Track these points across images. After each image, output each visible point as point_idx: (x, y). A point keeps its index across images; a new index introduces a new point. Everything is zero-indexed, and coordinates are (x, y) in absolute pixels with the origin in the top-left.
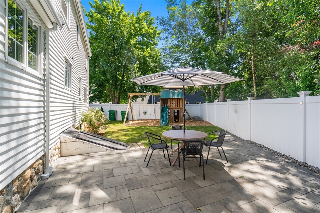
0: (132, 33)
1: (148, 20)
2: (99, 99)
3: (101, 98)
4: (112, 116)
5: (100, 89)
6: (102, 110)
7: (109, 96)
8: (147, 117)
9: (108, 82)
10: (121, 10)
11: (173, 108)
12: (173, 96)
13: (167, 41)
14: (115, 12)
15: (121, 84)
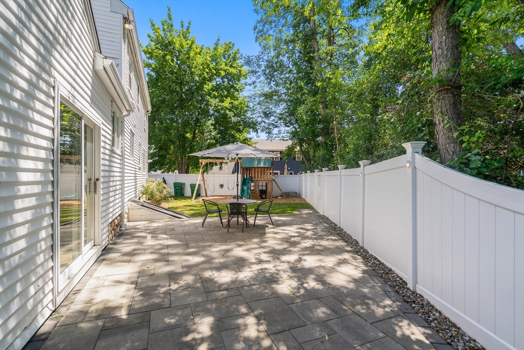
0: (205, 77)
1: (230, 55)
2: (161, 166)
3: (163, 165)
4: (177, 190)
5: (163, 152)
6: (165, 182)
7: (174, 162)
8: (225, 191)
9: (173, 143)
10: (191, 45)
11: (258, 179)
12: (258, 164)
13: (255, 87)
14: (182, 47)
15: (191, 147)
